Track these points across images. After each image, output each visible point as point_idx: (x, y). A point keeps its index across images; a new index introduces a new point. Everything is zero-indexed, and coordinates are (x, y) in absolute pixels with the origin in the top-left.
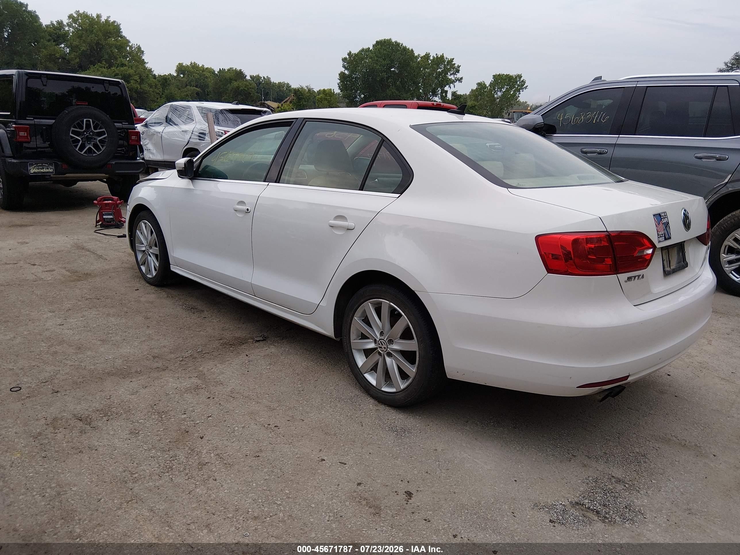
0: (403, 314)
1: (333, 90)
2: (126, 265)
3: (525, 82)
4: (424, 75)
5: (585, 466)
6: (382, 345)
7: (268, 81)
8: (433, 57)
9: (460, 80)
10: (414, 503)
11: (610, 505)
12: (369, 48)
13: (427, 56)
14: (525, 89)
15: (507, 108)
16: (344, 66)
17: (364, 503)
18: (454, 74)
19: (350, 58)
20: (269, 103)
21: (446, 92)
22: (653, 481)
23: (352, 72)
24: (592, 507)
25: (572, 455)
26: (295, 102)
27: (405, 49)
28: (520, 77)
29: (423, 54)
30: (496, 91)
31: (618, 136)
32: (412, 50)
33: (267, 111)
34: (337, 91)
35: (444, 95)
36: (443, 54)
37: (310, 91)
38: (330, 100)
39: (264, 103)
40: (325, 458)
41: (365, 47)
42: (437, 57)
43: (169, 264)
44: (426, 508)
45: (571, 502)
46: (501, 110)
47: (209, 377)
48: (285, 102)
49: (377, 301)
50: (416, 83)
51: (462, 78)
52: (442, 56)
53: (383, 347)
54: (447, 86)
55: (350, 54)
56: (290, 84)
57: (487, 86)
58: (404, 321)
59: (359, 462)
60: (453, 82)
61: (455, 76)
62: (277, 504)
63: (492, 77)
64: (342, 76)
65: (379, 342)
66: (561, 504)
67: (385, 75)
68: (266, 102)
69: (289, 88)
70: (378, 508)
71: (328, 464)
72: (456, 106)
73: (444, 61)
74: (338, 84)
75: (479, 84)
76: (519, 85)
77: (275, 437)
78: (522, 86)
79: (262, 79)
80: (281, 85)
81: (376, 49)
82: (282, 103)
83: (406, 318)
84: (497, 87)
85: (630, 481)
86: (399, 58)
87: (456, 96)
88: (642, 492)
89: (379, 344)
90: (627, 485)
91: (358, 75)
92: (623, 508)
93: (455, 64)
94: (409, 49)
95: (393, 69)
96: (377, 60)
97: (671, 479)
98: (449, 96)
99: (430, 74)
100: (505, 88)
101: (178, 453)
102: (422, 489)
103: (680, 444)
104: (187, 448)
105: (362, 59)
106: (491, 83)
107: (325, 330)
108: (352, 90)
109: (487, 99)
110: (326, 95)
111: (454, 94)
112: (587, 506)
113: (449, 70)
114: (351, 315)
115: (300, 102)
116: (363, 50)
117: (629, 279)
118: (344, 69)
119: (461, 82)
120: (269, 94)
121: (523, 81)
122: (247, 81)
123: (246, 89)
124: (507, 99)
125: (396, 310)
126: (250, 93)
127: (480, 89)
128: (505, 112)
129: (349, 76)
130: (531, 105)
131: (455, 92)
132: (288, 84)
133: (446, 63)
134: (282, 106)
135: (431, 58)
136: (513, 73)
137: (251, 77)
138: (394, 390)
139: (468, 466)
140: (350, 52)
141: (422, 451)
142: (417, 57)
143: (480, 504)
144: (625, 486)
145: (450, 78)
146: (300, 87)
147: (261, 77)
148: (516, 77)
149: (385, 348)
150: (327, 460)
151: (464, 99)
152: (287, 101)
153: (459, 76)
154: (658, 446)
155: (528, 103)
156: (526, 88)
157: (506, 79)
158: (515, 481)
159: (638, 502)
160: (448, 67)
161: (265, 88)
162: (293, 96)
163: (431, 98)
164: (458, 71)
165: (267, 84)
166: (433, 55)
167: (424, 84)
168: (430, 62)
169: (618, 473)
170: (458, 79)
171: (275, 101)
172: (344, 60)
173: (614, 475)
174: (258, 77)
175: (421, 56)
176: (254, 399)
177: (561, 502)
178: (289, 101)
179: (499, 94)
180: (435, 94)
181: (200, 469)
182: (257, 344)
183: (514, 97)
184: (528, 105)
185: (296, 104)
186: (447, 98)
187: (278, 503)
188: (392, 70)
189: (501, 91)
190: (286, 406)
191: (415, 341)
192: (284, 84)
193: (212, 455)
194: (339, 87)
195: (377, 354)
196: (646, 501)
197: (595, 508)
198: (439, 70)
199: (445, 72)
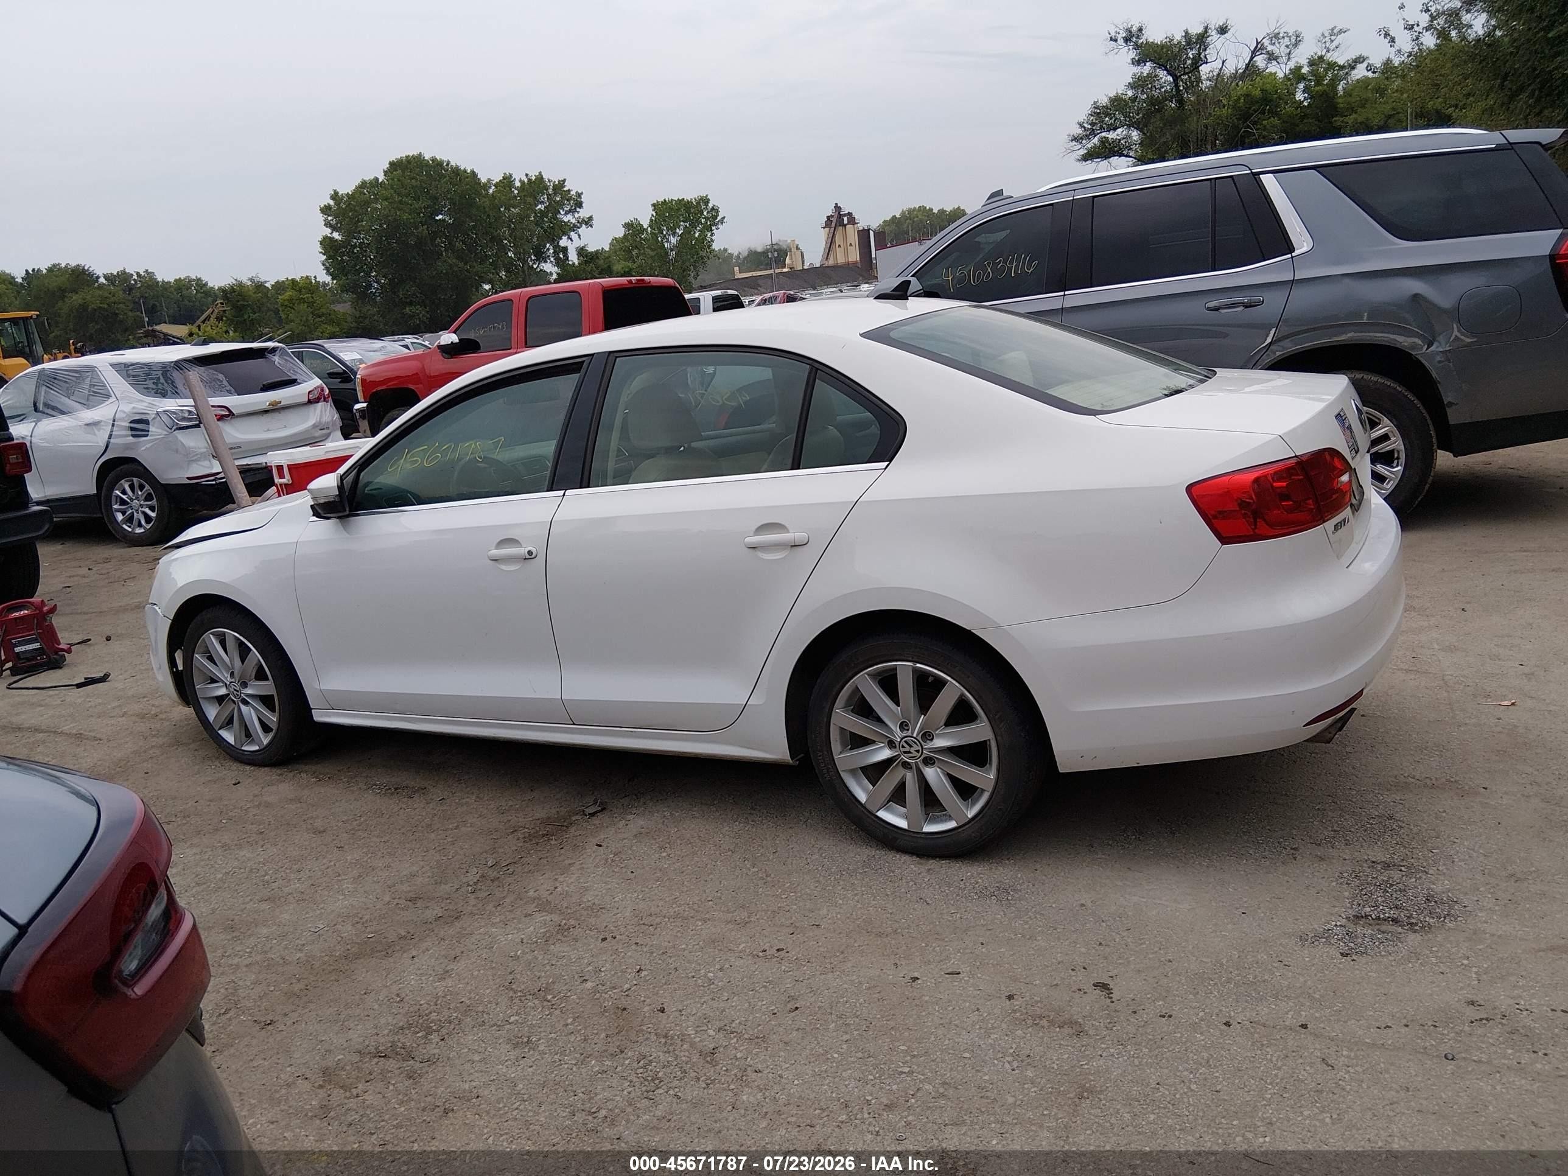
0: (949, 678)
1: (315, 277)
2: (160, 741)
3: (717, 211)
4: (511, 221)
5: (1321, 859)
6: (911, 746)
7: (148, 282)
8: (520, 181)
9: (588, 222)
10: (1122, 997)
11: (1404, 904)
12: (377, 179)
13: (507, 181)
14: (722, 223)
15: (695, 267)
16: (328, 224)
17: (1044, 1023)
18: (572, 211)
19: (338, 203)
20: (164, 328)
21: (565, 250)
22: (1433, 851)
23: (350, 234)
24: (1382, 916)
25: (1292, 849)
26: (230, 316)
27: (456, 171)
28: (706, 201)
29: (497, 178)
30: (665, 236)
31: (1062, 293)
32: (473, 172)
33: (278, 348)
34: (324, 277)
35: (561, 256)
36: (540, 173)
37: (260, 286)
38: (312, 300)
39: (154, 331)
40: (916, 975)
41: (369, 177)
42: (529, 180)
43: (308, 709)
44: (1149, 998)
45: (1347, 918)
46: (684, 271)
47: (565, 905)
48: (205, 320)
49: (883, 667)
50: (497, 240)
51: (590, 218)
52: (540, 178)
53: (912, 750)
54: (565, 238)
55: (335, 196)
56: (205, 279)
57: (645, 227)
58: (953, 690)
59: (978, 964)
60: (574, 228)
61: (576, 215)
62: (905, 1073)
63: (651, 208)
64: (327, 244)
65: (903, 743)
66: (1336, 925)
67: (423, 230)
68: (158, 328)
69: (204, 289)
70: (1072, 1023)
71: (931, 983)
72: (672, 278)
73: (546, 188)
74: (323, 265)
75: (628, 226)
76: (706, 218)
77: (795, 968)
78: (714, 219)
79: (135, 277)
80: (181, 285)
81: (393, 179)
82: (198, 322)
83: (957, 684)
84: (665, 228)
85: (1403, 860)
86: (449, 191)
87: (586, 256)
88: (1431, 872)
89: (903, 747)
90: (1403, 868)
91: (363, 238)
92: (1425, 903)
93: (569, 191)
94: (465, 171)
95: (440, 217)
96: (401, 202)
97: (1456, 840)
98: (573, 258)
99: (523, 217)
100: (682, 227)
101: (644, 1049)
102: (1115, 972)
103: (1425, 785)
104: (653, 1037)
105: (367, 203)
106: (651, 220)
107: (766, 751)
108: (358, 272)
109: (652, 253)
110: (300, 291)
111: (581, 252)
112: (1373, 916)
113: (561, 205)
114: (828, 707)
115: (243, 315)
116: (363, 185)
117: (1337, 527)
118: (329, 230)
119: (591, 226)
120: (159, 308)
121: (713, 208)
122: (101, 286)
123: (106, 306)
124: (690, 249)
125: (930, 674)
126: (116, 314)
127: (634, 235)
128: (692, 275)
129: (345, 244)
130: (736, 254)
131: (582, 249)
132: (199, 279)
133: (550, 191)
134: (199, 330)
135: (518, 184)
136: (690, 195)
137: (106, 277)
138: (952, 824)
139: (1154, 913)
140: (336, 193)
141: (1062, 913)
142: (486, 186)
143: (1222, 965)
144: (1401, 870)
145: (566, 219)
146: (234, 282)
147: (132, 275)
148: (698, 203)
149: (918, 751)
150: (922, 977)
151: (604, 260)
152: (208, 318)
153: (583, 213)
154: (1398, 798)
155: (729, 251)
156: (722, 221)
157: (679, 209)
158: (1243, 913)
159: (1438, 888)
160: (558, 199)
161: (146, 297)
162: (222, 303)
163: (535, 266)
164: (580, 205)
165: (149, 287)
166: (519, 177)
167: (514, 238)
168: (516, 192)
169: (1381, 856)
170: (583, 220)
171: (176, 321)
172: (326, 210)
173: (1374, 860)
174: (124, 276)
175: (494, 182)
176: (692, 917)
177: (1334, 923)
178: (213, 317)
179: (673, 240)
180: (541, 257)
181: (714, 1063)
182: (596, 821)
183: (704, 244)
184: (731, 255)
185: (232, 321)
186: (570, 263)
187: (907, 1071)
188: (437, 218)
189: (674, 234)
190: (766, 911)
191: (982, 722)
192: (190, 281)
193: (711, 1032)
194: (327, 269)
195: (901, 768)
196: (1446, 882)
197: (1387, 915)
198: (539, 206)
199: (554, 209)
